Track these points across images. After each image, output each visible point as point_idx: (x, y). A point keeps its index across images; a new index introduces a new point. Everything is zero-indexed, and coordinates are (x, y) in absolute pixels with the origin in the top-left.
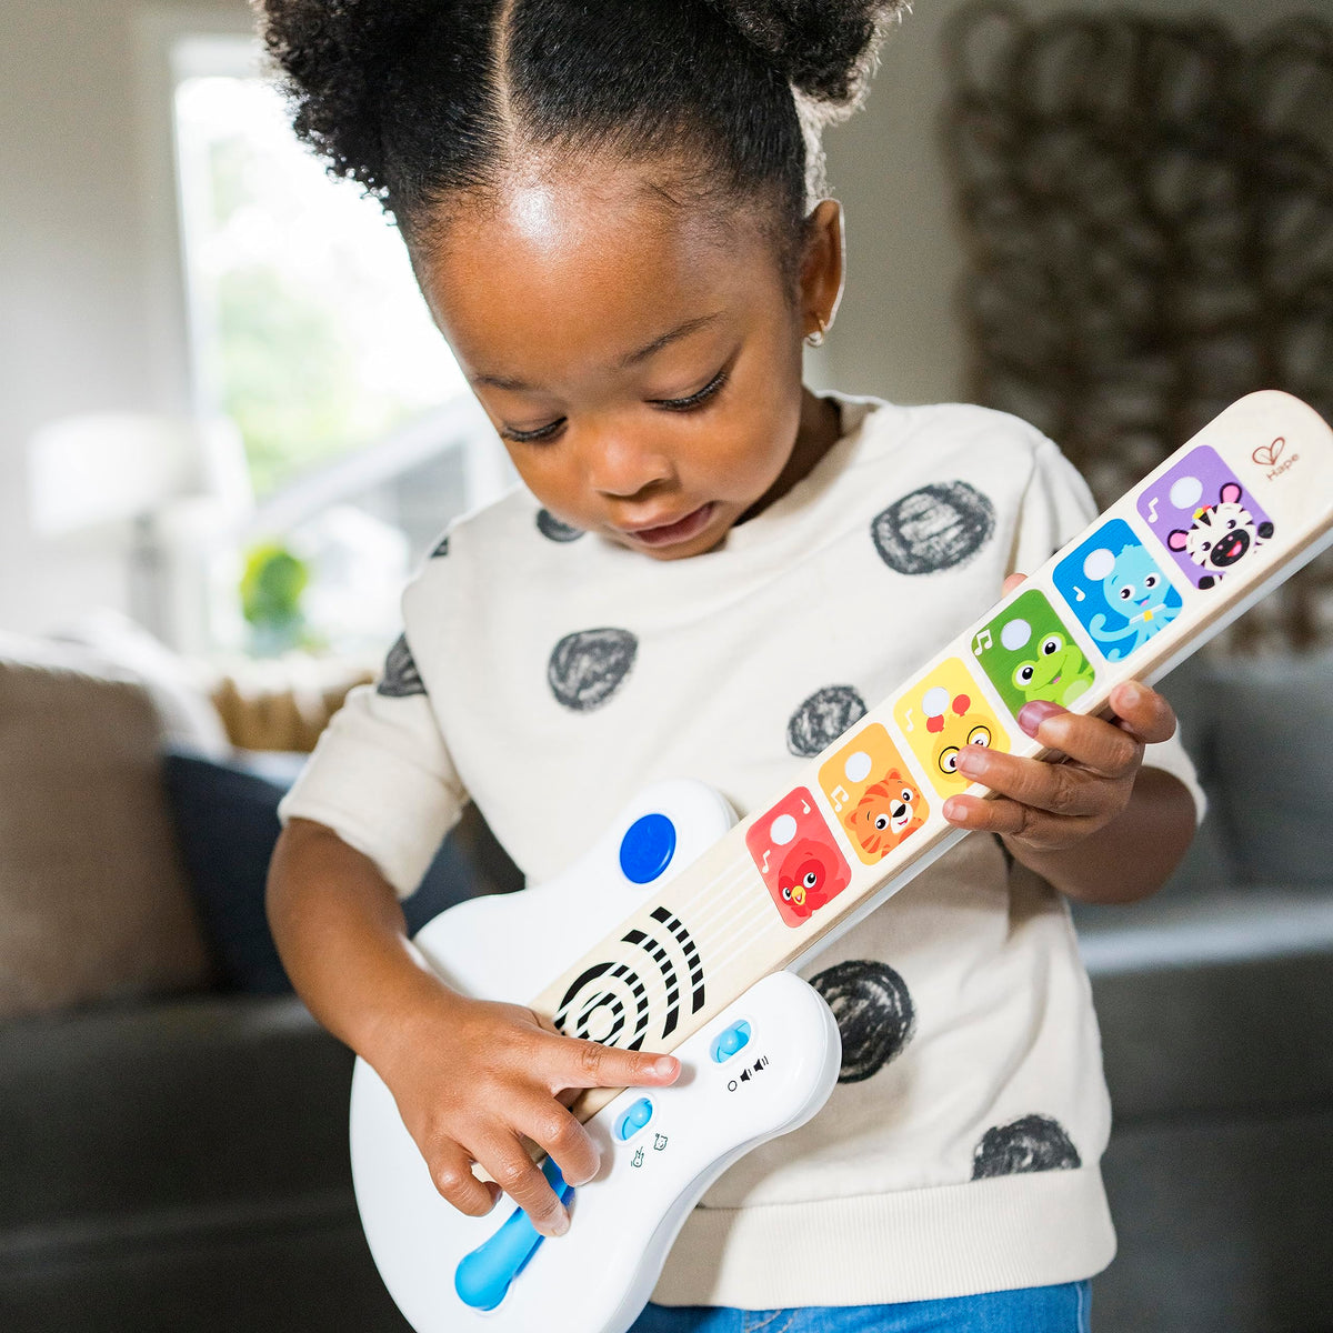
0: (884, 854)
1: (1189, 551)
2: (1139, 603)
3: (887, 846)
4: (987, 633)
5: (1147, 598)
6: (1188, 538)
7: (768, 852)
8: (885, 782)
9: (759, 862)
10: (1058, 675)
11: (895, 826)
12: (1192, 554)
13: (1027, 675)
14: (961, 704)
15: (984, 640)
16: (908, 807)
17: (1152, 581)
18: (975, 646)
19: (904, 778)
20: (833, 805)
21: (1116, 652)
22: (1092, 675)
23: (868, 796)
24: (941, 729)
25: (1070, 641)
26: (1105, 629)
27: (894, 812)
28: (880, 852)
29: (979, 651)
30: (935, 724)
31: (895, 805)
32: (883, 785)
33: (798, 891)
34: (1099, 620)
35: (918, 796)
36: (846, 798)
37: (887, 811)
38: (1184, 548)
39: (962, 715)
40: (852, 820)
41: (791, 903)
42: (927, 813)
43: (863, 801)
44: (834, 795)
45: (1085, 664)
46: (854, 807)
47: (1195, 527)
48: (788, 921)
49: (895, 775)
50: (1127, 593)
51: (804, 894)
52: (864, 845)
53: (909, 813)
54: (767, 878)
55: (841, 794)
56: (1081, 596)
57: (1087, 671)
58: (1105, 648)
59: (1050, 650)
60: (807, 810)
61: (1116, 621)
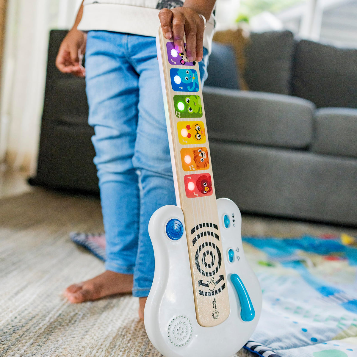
0: (209, 163)
1: (186, 62)
2: (190, 78)
3: (208, 161)
4: (177, 112)
5: (190, 76)
6: (183, 60)
7: (194, 193)
8: (194, 155)
9: (195, 196)
10: (194, 103)
11: (205, 157)
12: (187, 61)
13: (191, 110)
14: (188, 127)
15: (178, 114)
16: (202, 152)
17: (187, 72)
18: (178, 117)
19: (196, 150)
20: (192, 170)
21: (197, 89)
22: (198, 96)
23: (195, 160)
24: (191, 135)
25: (189, 96)
26: (191, 88)
27: (201, 156)
28: (208, 164)
29: (180, 116)
30: (189, 136)
31: (200, 155)
32: (195, 155)
33: (206, 189)
34: (189, 87)
35: (201, 148)
36: (193, 166)
37: (201, 157)
38: (185, 62)
39: (190, 128)
40: (198, 167)
41: (208, 192)
42: (205, 148)
43: (196, 163)
44: (191, 169)
45: (195, 96)
46: (196, 165)
47: (182, 57)
48: (211, 194)
49: (194, 151)
50: (187, 78)
51: (207, 187)
52: (205, 167)
53: (204, 153)
54: (199, 196)
55: (191, 167)
56: (182, 88)
57: (197, 97)
58: (195, 90)
59: (189, 101)
60: (190, 178)
61: (191, 85)
